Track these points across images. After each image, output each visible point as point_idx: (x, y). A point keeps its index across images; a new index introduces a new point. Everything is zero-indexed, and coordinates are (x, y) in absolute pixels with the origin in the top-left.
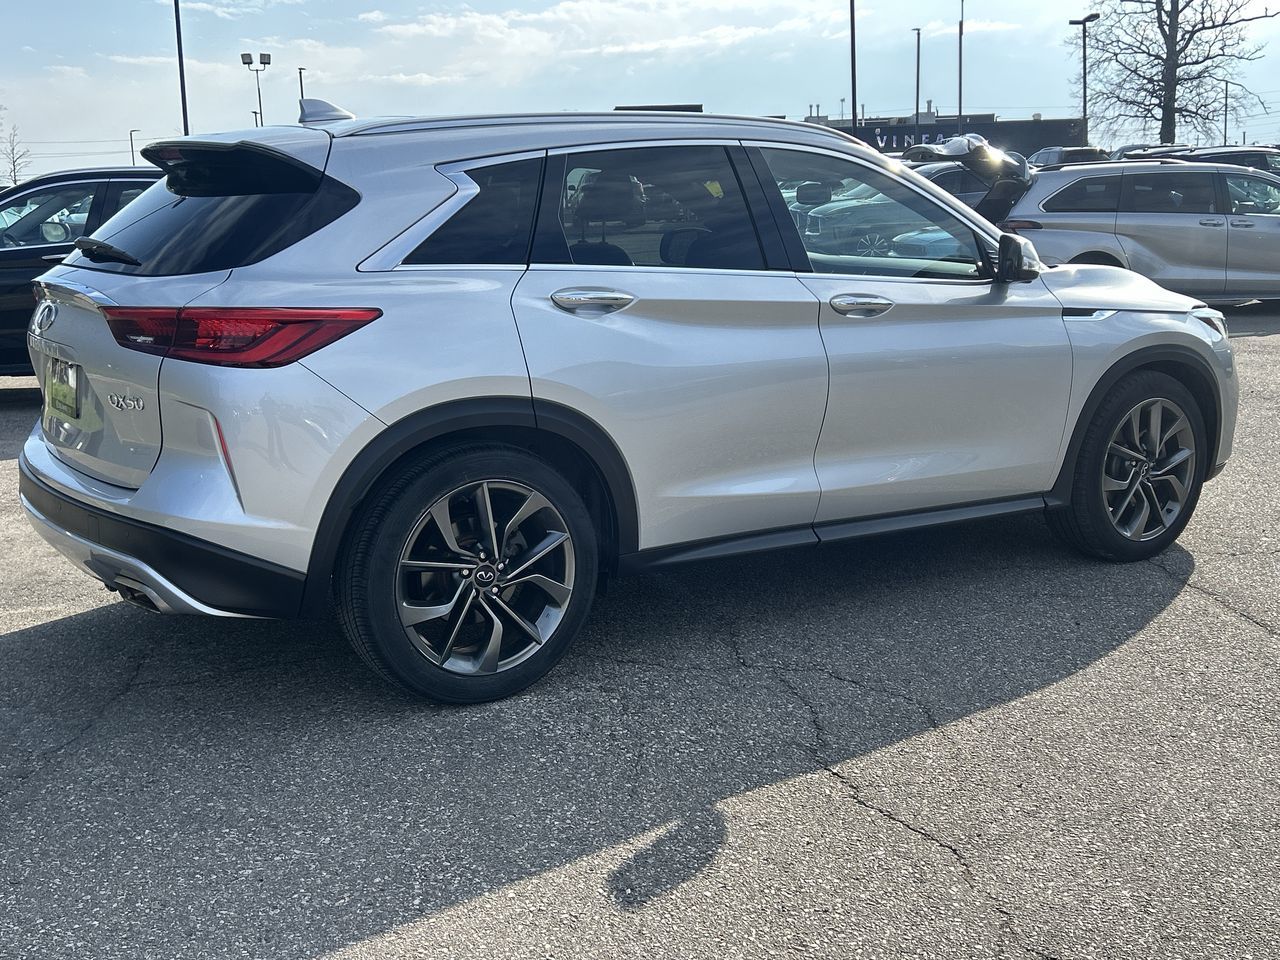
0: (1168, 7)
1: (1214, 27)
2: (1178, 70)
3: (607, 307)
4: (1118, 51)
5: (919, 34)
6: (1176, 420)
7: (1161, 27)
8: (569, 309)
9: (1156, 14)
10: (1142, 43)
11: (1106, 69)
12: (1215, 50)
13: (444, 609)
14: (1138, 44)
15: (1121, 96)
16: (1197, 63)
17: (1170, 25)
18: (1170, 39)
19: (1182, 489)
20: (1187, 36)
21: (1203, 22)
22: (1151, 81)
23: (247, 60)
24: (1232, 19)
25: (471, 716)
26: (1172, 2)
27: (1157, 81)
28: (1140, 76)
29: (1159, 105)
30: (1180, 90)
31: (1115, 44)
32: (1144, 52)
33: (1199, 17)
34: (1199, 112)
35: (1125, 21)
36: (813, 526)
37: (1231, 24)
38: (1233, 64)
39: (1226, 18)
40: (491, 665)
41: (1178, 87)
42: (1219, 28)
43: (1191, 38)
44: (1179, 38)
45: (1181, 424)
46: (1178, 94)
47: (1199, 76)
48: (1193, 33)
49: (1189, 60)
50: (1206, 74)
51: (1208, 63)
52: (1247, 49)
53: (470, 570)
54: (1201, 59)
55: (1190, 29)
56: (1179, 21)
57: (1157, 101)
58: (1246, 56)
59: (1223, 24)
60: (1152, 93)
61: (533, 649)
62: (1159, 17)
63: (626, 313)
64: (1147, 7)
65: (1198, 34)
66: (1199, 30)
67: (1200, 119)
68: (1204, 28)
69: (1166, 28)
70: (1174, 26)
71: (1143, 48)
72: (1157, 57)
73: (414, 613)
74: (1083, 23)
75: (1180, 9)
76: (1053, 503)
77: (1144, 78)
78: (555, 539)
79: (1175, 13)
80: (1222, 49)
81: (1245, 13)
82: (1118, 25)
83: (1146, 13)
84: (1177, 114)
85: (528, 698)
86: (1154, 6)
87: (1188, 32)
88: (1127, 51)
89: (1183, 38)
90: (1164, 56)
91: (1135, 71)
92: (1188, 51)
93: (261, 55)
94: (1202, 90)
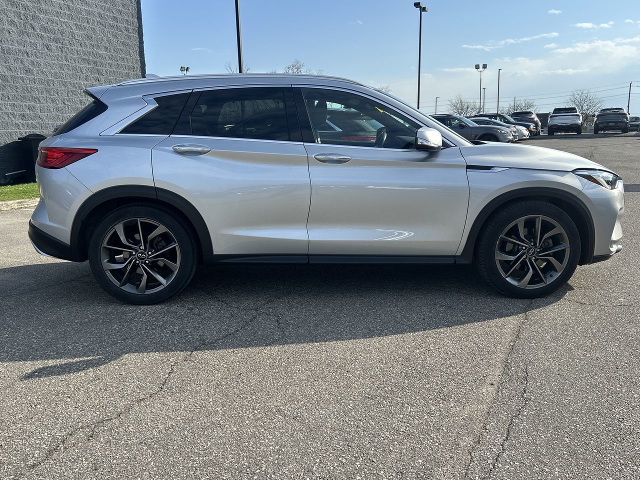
19: (560, 265)
23: (477, 67)
36: (308, 255)
40: (142, 291)
45: (558, 230)
61: (161, 288)
78: (172, 245)
93: (483, 65)
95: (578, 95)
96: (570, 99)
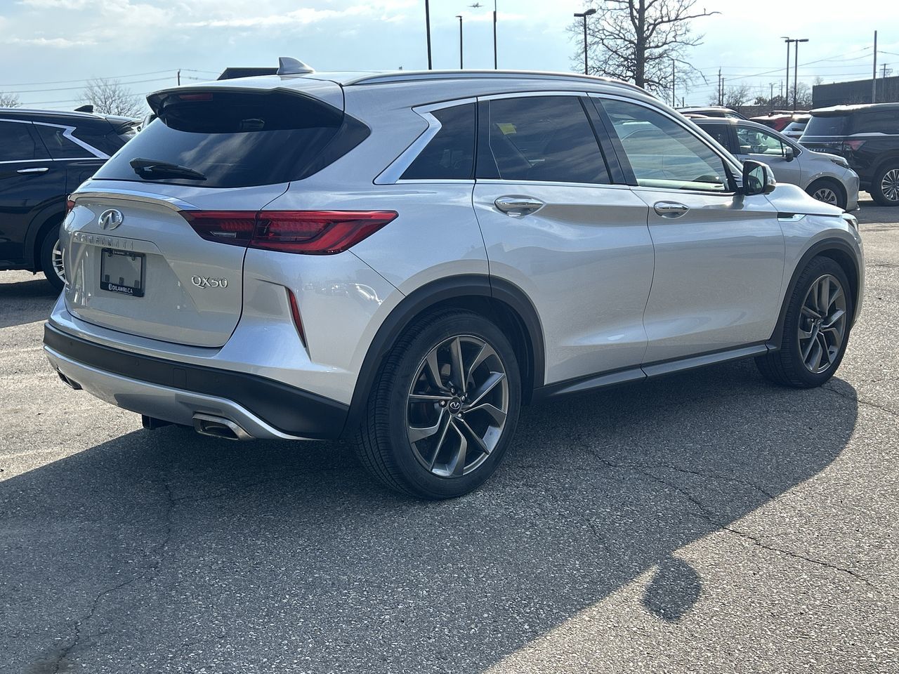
0: (637, 6)
1: (669, 21)
2: (645, 51)
3: (525, 210)
4: (604, 37)
5: (461, 20)
6: (836, 289)
7: (633, 20)
8: (504, 211)
9: (629, 10)
10: (620, 32)
11: (595, 51)
12: (670, 38)
13: (433, 429)
14: (617, 32)
15: (606, 70)
16: (657, 47)
17: (639, 18)
18: (639, 30)
19: (839, 337)
20: (651, 27)
21: (662, 17)
22: (626, 59)
24: (681, 16)
25: (454, 507)
26: (640, 2)
27: (631, 59)
28: (619, 56)
29: (633, 77)
30: (647, 67)
31: (601, 32)
32: (622, 38)
33: (658, 15)
34: (661, 82)
35: (608, 15)
36: (641, 366)
37: (681, 20)
38: (684, 49)
39: (678, 15)
40: (459, 471)
41: (645, 64)
42: (672, 22)
43: (653, 29)
44: (645, 28)
45: (839, 293)
46: (646, 69)
47: (661, 56)
48: (655, 25)
49: (652, 45)
50: (665, 55)
51: (666, 47)
52: (691, 38)
53: (446, 401)
54: (660, 44)
55: (653, 22)
56: (646, 16)
57: (631, 74)
58: (691, 43)
59: (676, 19)
60: (628, 68)
61: (483, 459)
62: (631, 13)
63: (538, 215)
64: (624, 5)
65: (658, 26)
66: (659, 23)
67: (661, 87)
68: (662, 22)
69: (637, 21)
70: (642, 20)
71: (621, 35)
72: (631, 42)
73: (417, 433)
74: (584, 15)
75: (646, 7)
76: (772, 348)
77: (622, 57)
78: (496, 378)
79: (642, 10)
80: (674, 37)
81: (691, 12)
82: (603, 18)
83: (622, 9)
84: (645, 84)
85: (480, 493)
86: (628, 5)
87: (651, 24)
88: (610, 37)
89: (648, 29)
90: (636, 42)
91: (616, 52)
92: (652, 38)
94: (662, 67)
95: (99, 87)
96: (86, 95)
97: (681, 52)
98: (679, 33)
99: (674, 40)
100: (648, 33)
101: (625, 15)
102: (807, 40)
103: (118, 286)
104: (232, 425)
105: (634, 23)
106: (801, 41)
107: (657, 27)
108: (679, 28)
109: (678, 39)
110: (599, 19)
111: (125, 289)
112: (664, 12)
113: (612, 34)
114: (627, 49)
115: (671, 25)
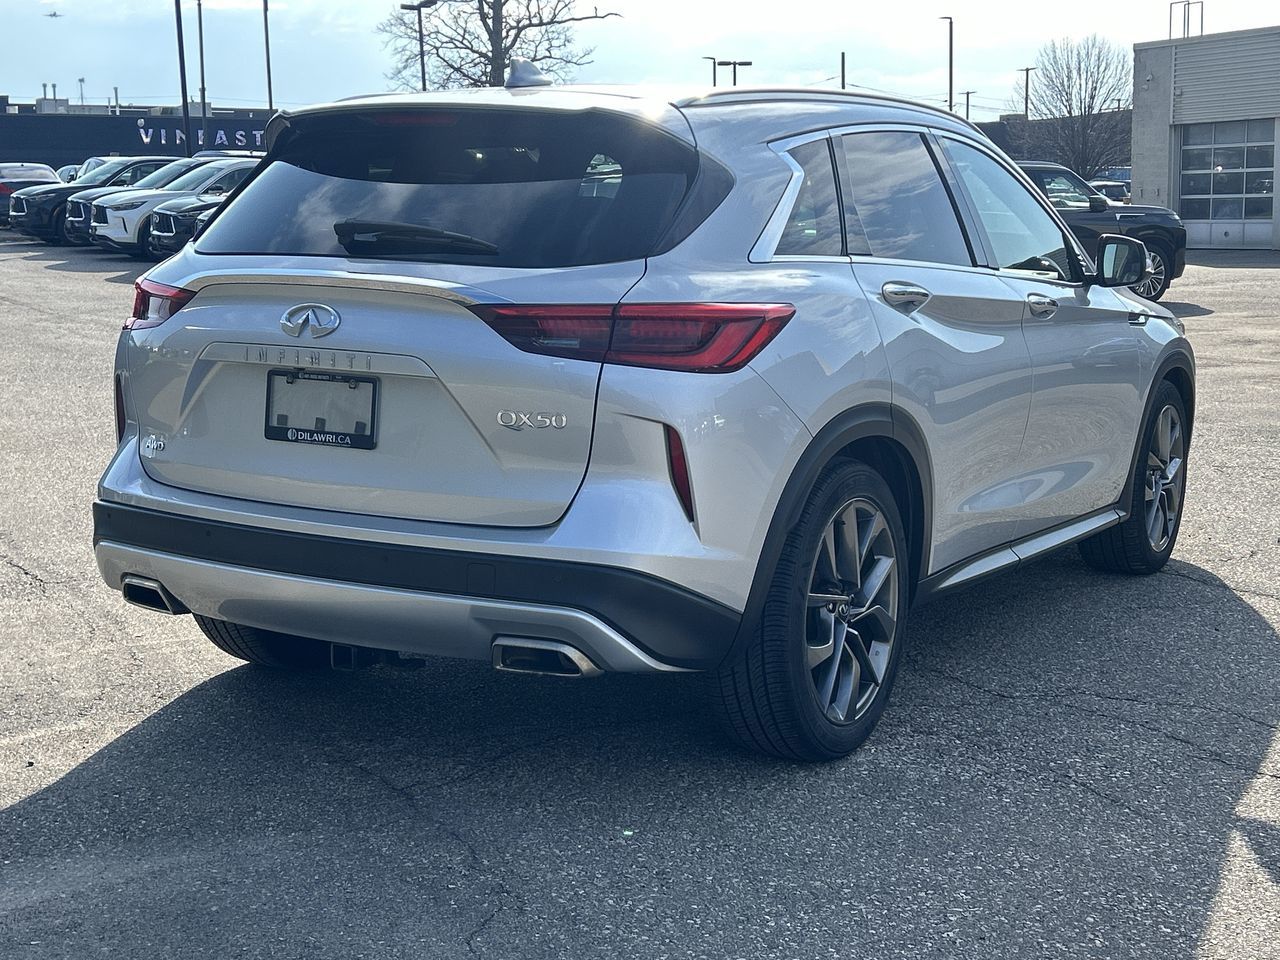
1: (541, 24)
2: (506, 71)
4: (438, 44)
7: (483, 20)
9: (477, 4)
10: (464, 38)
12: (542, 51)
14: (460, 39)
17: (493, 17)
18: (495, 35)
20: (513, 33)
21: (529, 18)
22: (477, 80)
24: (560, 18)
27: (485, 82)
28: (463, 75)
31: (433, 36)
32: (467, 48)
35: (444, 9)
37: (558, 23)
39: (554, 16)
42: (546, 27)
43: (517, 35)
44: (504, 34)
48: (520, 30)
52: (575, 52)
55: (514, 24)
56: (503, 14)
58: (574, 60)
59: (552, 22)
62: (481, 7)
65: (525, 31)
66: (525, 27)
68: (531, 25)
69: (490, 22)
70: (498, 18)
71: (465, 42)
72: (482, 54)
74: (417, 8)
77: (469, 76)
78: (885, 566)
79: (498, 5)
80: (548, 50)
87: (512, 28)
88: (448, 45)
89: (508, 36)
90: (490, 54)
91: (459, 69)
92: (514, 50)
97: (562, 74)
98: (555, 43)
99: (548, 54)
100: (508, 42)
101: (471, 11)
102: (749, 64)
103: (312, 433)
104: (574, 654)
105: (486, 24)
106: (741, 64)
107: (523, 32)
108: (555, 35)
109: (555, 53)
110: (430, 15)
111: (329, 438)
112: (533, 9)
113: (452, 40)
114: (475, 65)
115: (543, 31)
